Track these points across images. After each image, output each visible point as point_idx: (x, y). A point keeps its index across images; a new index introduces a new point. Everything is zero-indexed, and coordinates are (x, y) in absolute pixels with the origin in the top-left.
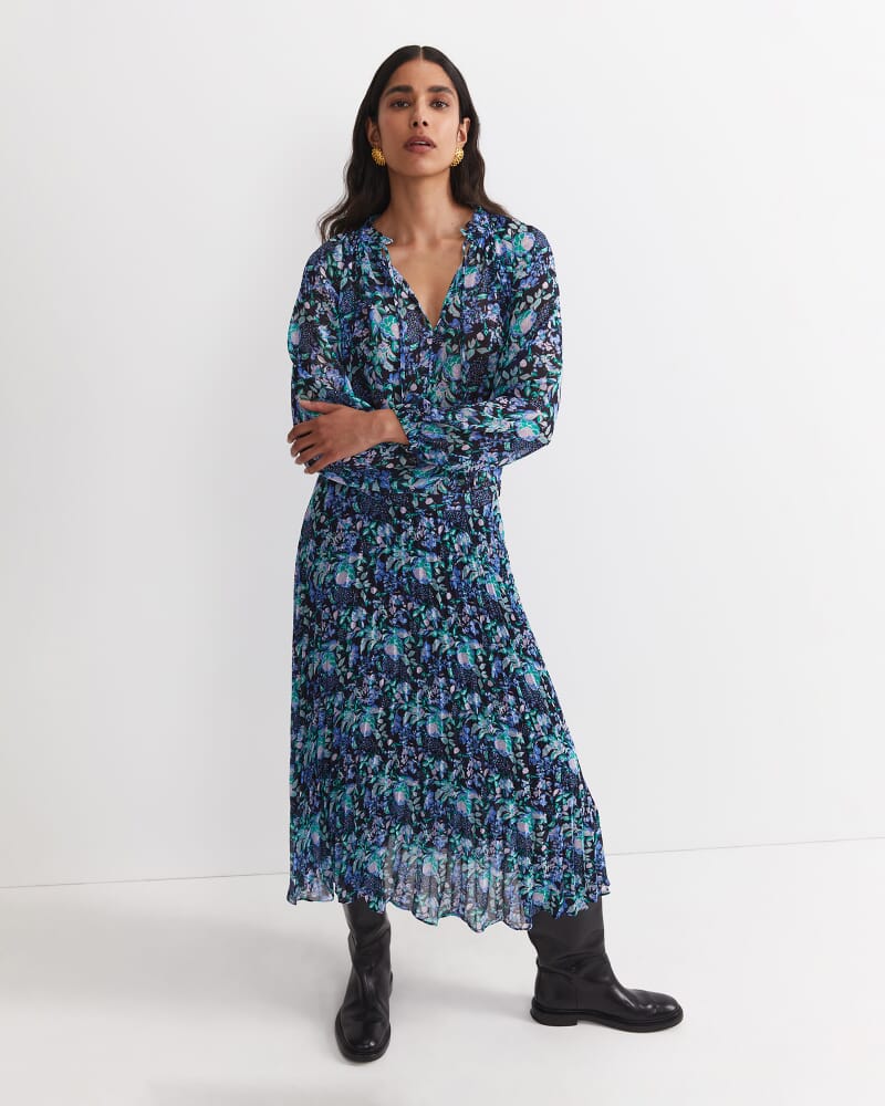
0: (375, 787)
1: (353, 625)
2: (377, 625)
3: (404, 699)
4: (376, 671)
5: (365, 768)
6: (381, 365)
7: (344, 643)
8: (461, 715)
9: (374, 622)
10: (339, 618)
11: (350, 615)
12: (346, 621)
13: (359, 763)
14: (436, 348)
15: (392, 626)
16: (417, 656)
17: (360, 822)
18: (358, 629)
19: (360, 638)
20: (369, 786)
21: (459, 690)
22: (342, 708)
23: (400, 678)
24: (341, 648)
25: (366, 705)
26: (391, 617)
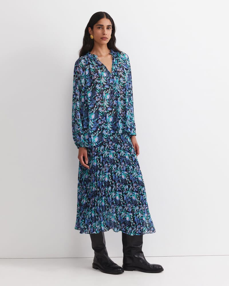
0: (110, 196)
1: (101, 151)
2: (107, 150)
3: (115, 169)
4: (108, 163)
5: (107, 191)
6: (102, 83)
7: (99, 156)
8: (129, 172)
9: (106, 149)
10: (97, 149)
11: (100, 148)
12: (99, 150)
13: (105, 190)
14: (113, 78)
15: (110, 150)
16: (117, 157)
17: (108, 207)
18: (102, 151)
19: (103, 154)
20: (109, 196)
21: (127, 165)
22: (99, 174)
23: (114, 164)
24: (98, 158)
25: (106, 172)
26: (110, 147)
